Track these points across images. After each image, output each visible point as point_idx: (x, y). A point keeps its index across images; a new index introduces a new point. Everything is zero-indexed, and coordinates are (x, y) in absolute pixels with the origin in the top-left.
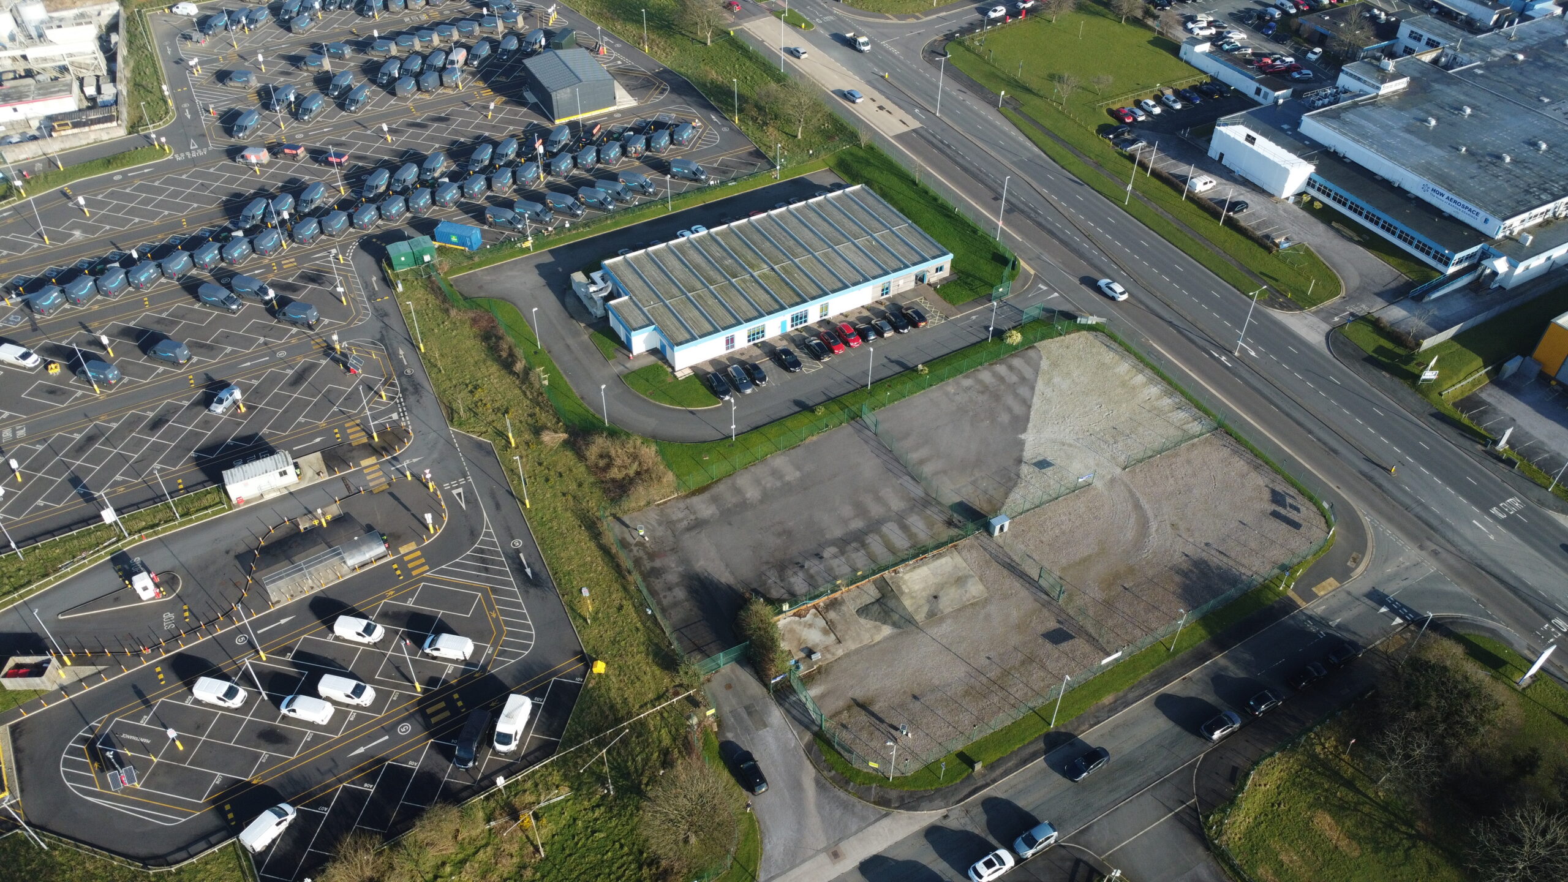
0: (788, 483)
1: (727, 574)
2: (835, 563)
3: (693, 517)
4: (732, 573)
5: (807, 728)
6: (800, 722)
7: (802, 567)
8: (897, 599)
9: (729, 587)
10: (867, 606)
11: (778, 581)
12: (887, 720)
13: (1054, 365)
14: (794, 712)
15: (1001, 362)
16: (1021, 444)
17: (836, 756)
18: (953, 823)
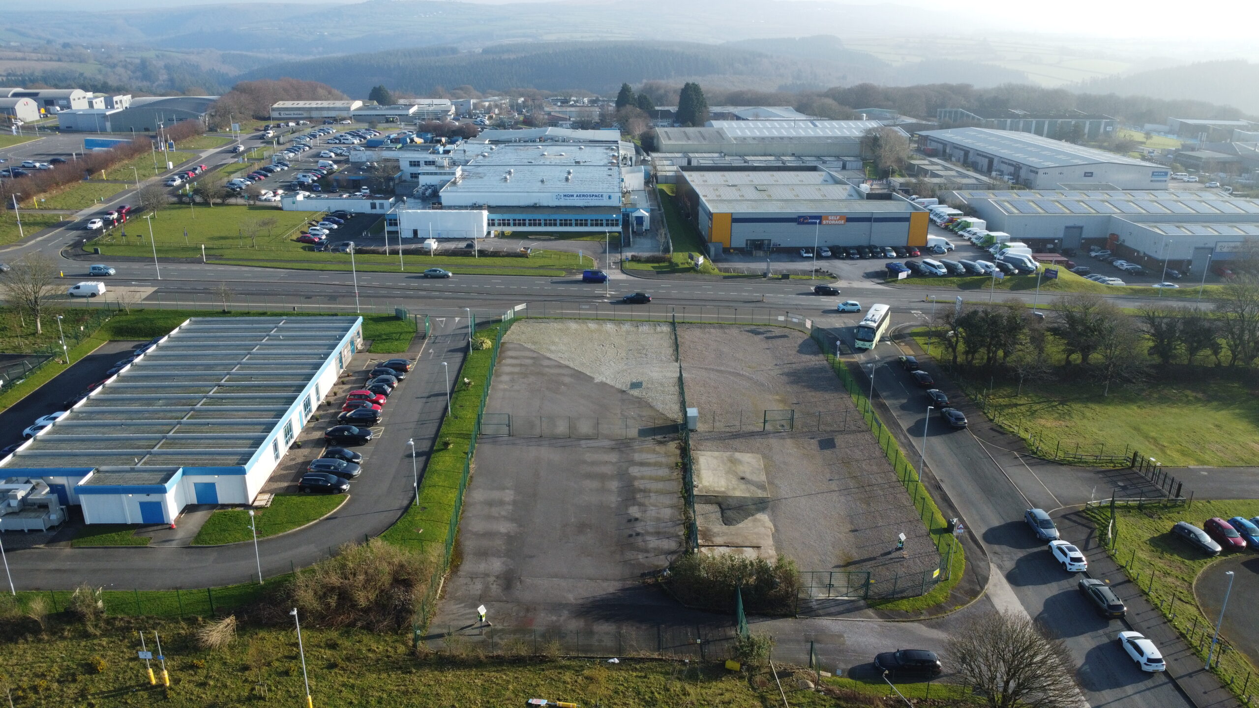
0: (515, 503)
1: (605, 584)
2: (652, 512)
3: (492, 579)
4: (606, 579)
5: (859, 609)
6: (848, 611)
7: (638, 534)
8: (727, 498)
9: (623, 590)
10: (722, 516)
11: (646, 555)
12: (874, 555)
13: (534, 343)
14: (832, 610)
15: (501, 359)
16: (603, 385)
17: (905, 601)
18: (1010, 565)
